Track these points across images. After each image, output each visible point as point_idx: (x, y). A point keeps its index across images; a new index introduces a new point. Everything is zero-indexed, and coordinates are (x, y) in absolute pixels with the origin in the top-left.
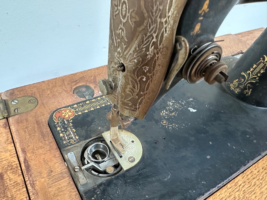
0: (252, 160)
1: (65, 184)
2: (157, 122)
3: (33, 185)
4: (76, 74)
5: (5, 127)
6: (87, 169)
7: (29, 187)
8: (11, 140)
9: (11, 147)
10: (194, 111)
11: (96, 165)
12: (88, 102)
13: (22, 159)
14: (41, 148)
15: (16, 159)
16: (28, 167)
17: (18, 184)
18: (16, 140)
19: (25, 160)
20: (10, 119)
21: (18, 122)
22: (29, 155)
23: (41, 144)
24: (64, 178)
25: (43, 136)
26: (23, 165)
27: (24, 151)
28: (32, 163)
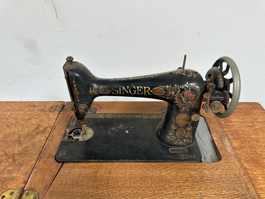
0: (129, 159)
1: (60, 137)
2: (107, 130)
3: (52, 134)
4: (97, 102)
5: (58, 114)
6: (69, 136)
7: (51, 134)
8: (56, 119)
9: (55, 121)
10: (127, 132)
11: (73, 136)
12: (89, 114)
13: (55, 125)
14: (62, 124)
15: (53, 125)
16: (54, 128)
17: (48, 132)
18: (58, 119)
19: (56, 126)
20: (61, 112)
21: (63, 114)
22: (57, 125)
23: (63, 123)
24: (61, 135)
25: (66, 121)
26: (54, 127)
27: (57, 123)
28: (56, 128)
